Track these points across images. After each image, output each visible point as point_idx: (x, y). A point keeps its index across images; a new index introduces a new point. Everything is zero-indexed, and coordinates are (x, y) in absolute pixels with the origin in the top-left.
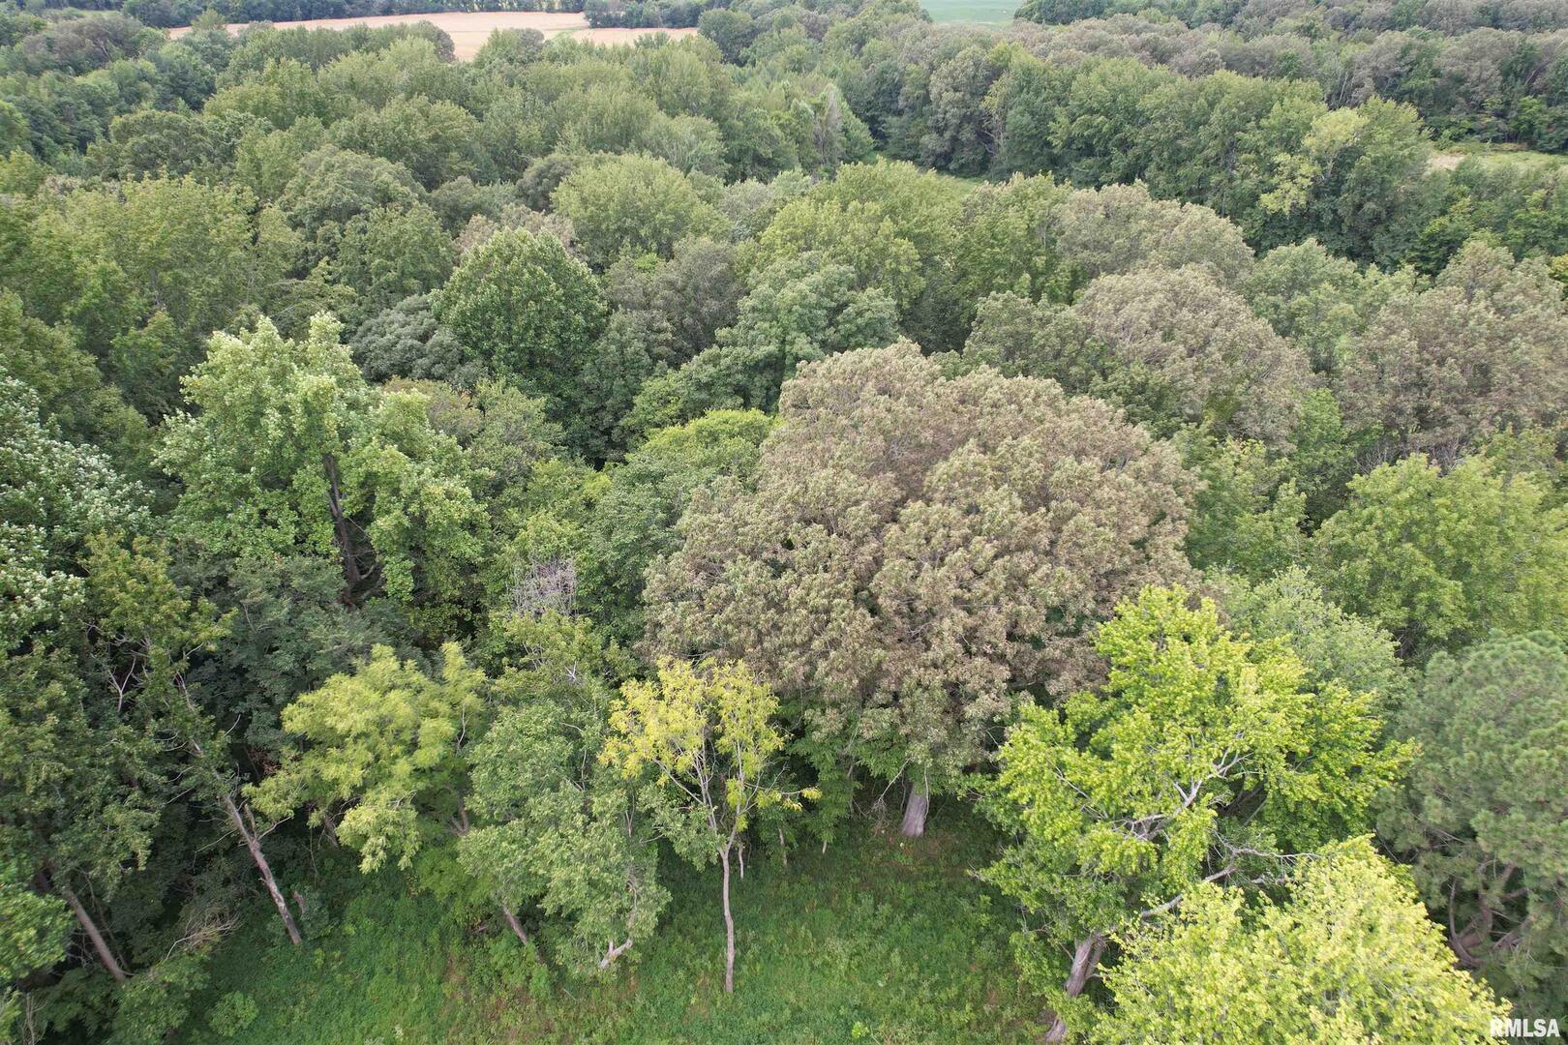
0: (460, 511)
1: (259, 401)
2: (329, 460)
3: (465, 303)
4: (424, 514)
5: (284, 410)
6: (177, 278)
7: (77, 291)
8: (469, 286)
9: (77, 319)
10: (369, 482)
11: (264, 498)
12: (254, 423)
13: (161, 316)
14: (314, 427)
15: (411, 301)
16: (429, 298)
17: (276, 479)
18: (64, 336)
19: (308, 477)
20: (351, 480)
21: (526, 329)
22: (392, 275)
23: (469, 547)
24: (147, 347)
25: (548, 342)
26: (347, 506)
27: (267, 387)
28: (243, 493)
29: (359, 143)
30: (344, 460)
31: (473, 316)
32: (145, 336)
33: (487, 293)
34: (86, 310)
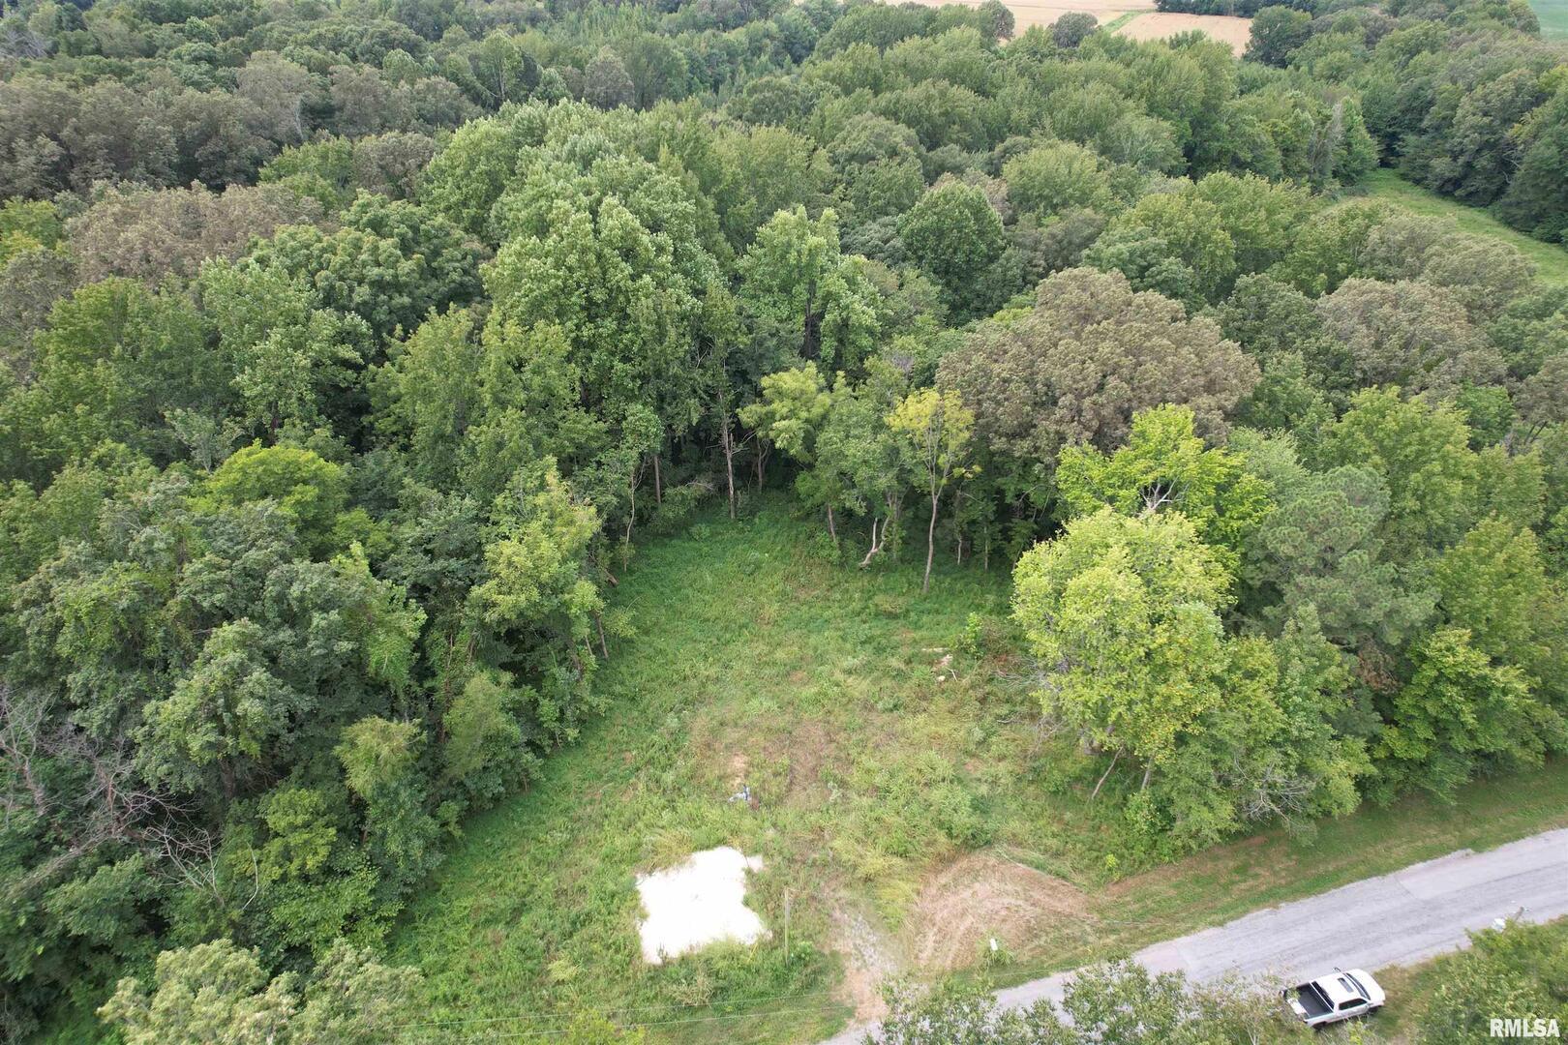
0: (867, 321)
1: (789, 245)
2: (813, 283)
3: (916, 224)
4: (848, 318)
5: (799, 252)
6: (765, 182)
7: (720, 181)
8: (922, 214)
9: (716, 196)
10: (829, 297)
11: (777, 295)
12: (783, 257)
13: (753, 200)
14: (810, 265)
15: (886, 219)
16: (897, 219)
17: (786, 288)
18: (710, 202)
19: (800, 289)
20: (819, 294)
21: (948, 247)
22: (881, 202)
23: (866, 342)
24: (742, 216)
25: (959, 258)
26: (814, 308)
27: (794, 239)
28: (769, 290)
29: (891, 113)
30: (819, 283)
31: (918, 234)
32: (743, 210)
33: (930, 219)
34: (721, 192)
